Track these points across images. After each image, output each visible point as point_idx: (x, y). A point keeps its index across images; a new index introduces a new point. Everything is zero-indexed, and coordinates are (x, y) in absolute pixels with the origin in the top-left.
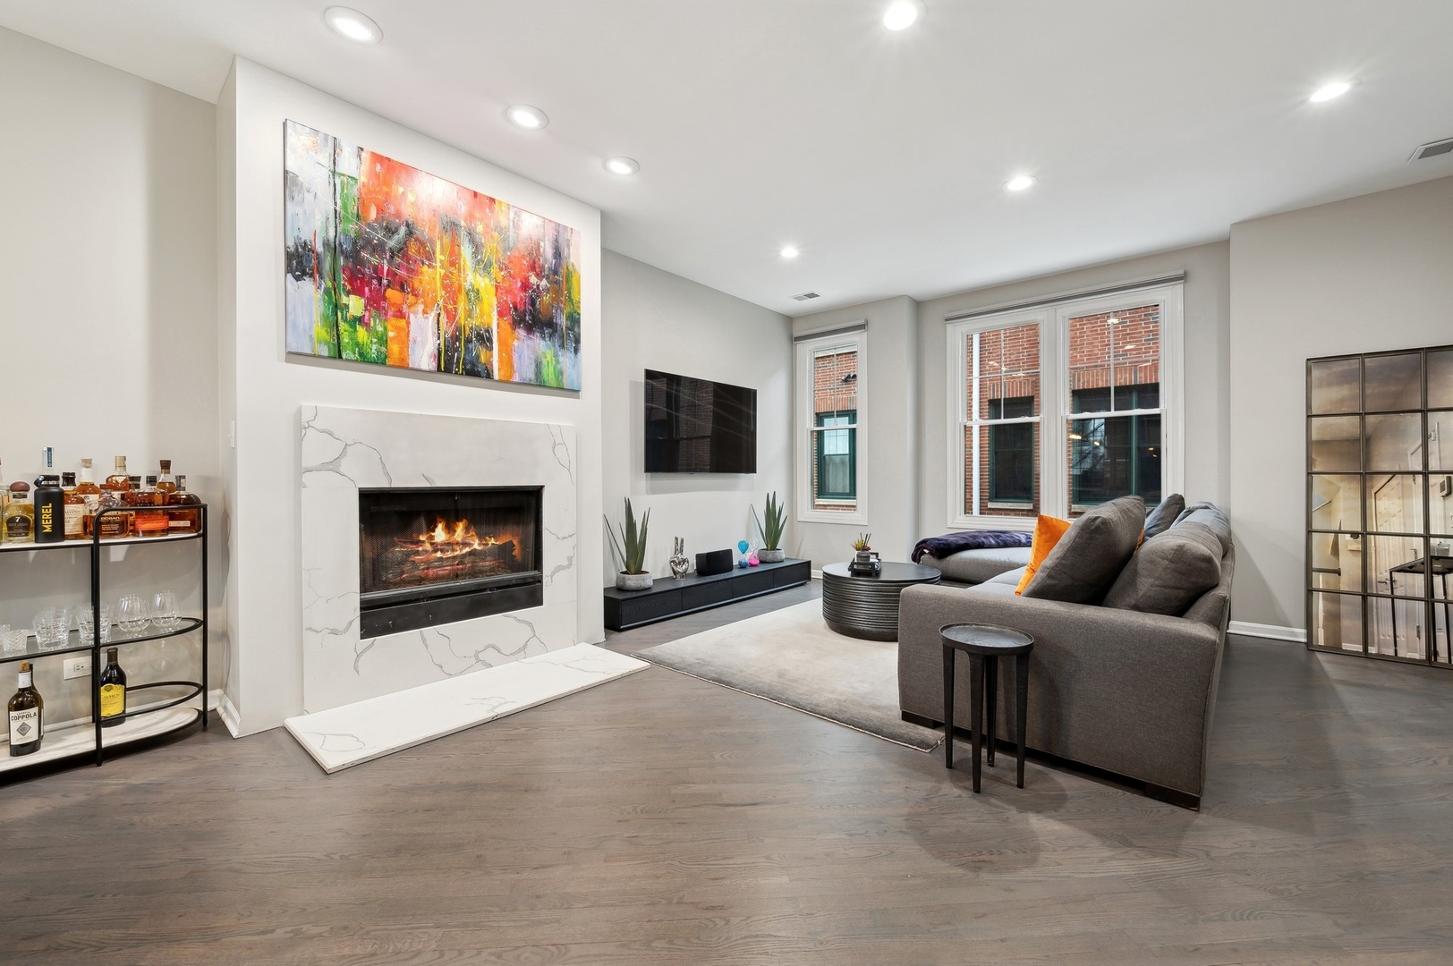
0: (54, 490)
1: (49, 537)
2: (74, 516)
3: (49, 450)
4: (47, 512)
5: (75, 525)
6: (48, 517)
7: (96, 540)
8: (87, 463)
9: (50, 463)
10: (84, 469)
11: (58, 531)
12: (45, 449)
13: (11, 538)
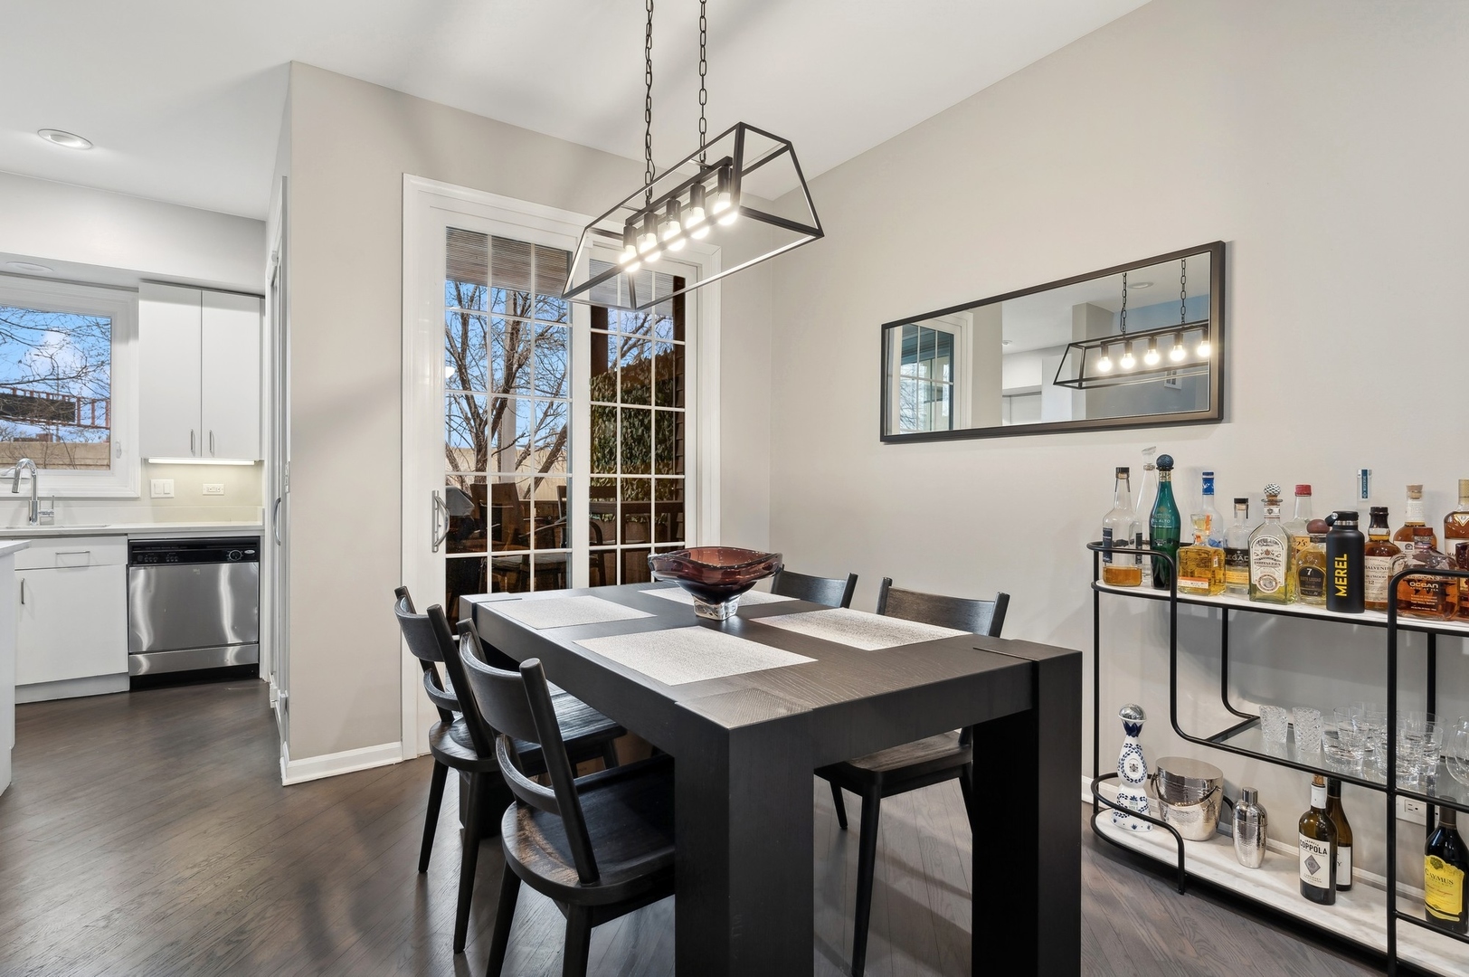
0: (1350, 534)
1: (1341, 604)
2: (1378, 571)
3: (1365, 473)
4: (1341, 567)
5: (1382, 588)
6: (1342, 575)
7: (1392, 617)
8: (1416, 492)
9: (1365, 493)
10: (1410, 501)
11: (1356, 599)
12: (1360, 473)
13: (1304, 597)
